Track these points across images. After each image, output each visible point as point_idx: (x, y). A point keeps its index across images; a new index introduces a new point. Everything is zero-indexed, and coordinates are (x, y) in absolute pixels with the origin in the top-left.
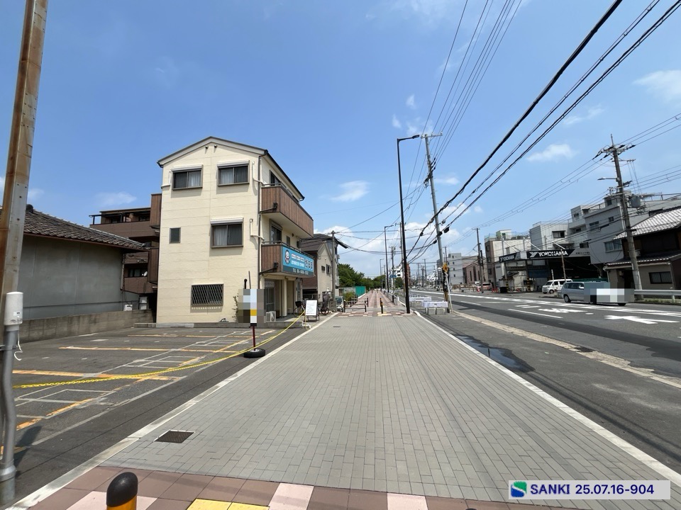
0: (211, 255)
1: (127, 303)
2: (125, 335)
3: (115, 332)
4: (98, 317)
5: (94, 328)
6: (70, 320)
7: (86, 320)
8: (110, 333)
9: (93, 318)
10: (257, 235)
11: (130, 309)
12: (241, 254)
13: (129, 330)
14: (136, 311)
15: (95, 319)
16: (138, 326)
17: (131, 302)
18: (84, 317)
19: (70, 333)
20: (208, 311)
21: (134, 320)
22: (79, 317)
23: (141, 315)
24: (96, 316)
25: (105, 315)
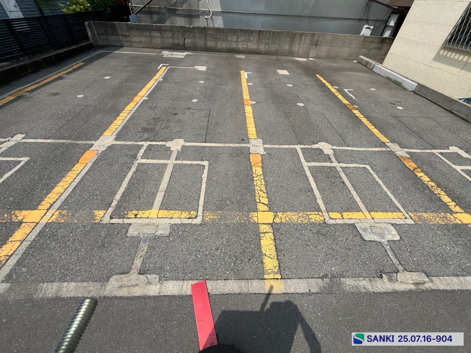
1: (368, 21)
5: (313, 52)
7: (308, 40)
9: (316, 38)
11: (368, 33)
14: (374, 38)
16: (360, 62)
18: (306, 35)
19: (290, 53)
21: (363, 51)
22: (302, 34)
23: (374, 45)
24: (320, 35)
25: (329, 38)
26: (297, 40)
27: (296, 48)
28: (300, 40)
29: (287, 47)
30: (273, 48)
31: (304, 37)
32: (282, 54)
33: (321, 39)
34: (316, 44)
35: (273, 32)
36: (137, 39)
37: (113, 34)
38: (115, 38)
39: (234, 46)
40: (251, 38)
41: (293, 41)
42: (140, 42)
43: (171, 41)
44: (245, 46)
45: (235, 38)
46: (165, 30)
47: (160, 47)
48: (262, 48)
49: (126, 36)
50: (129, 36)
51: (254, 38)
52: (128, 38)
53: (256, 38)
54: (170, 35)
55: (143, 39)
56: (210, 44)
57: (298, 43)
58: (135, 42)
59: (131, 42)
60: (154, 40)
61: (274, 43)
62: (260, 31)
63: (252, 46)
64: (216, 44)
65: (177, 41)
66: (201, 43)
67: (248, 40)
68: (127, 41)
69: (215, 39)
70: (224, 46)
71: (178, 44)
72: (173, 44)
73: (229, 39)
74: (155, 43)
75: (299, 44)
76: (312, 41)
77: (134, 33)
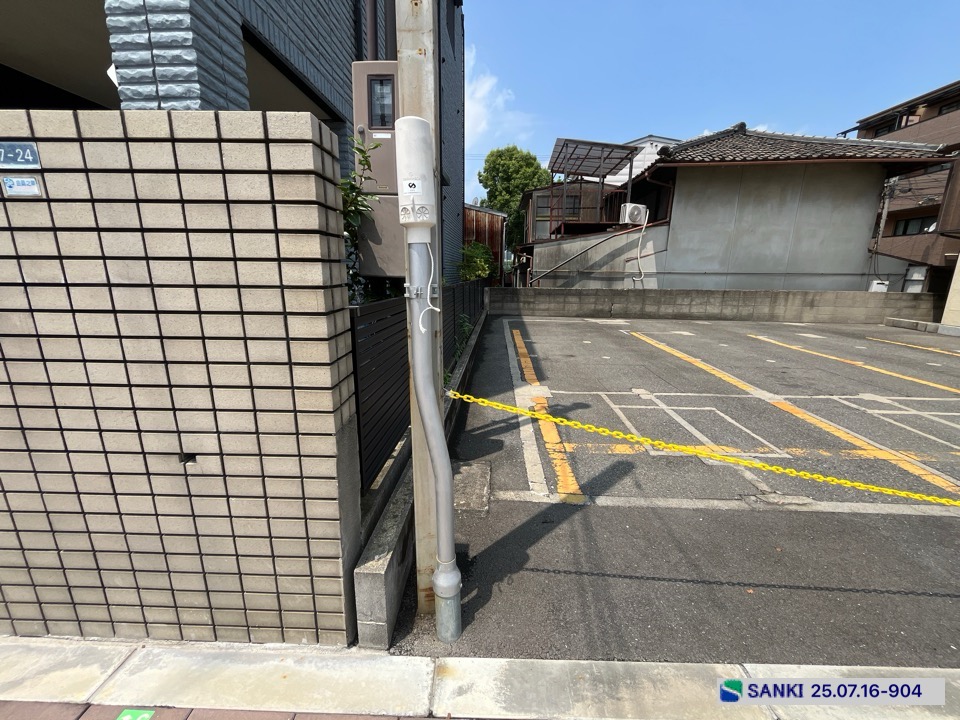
1: (878, 276)
2: (861, 337)
3: (844, 328)
5: (809, 314)
6: (774, 297)
7: (798, 300)
8: (835, 328)
9: (810, 297)
11: (883, 289)
13: (872, 328)
14: (896, 294)
15: (813, 301)
16: (895, 325)
17: (888, 276)
18: (794, 294)
19: (772, 317)
21: (888, 311)
22: (788, 294)
24: (815, 295)
25: (830, 296)
26: (781, 301)
27: (780, 310)
28: (786, 300)
29: (766, 310)
30: (745, 311)
31: (791, 296)
32: (759, 319)
33: (817, 298)
34: (812, 305)
35: (745, 293)
36: (542, 306)
37: (512, 301)
38: (513, 305)
39: (685, 310)
40: (712, 300)
41: (775, 302)
42: (548, 310)
43: (593, 306)
44: (701, 310)
45: (687, 301)
46: (587, 295)
47: (574, 314)
48: (728, 311)
49: (529, 303)
50: (533, 303)
51: (717, 301)
52: (532, 306)
53: (719, 300)
54: (592, 300)
55: (552, 306)
56: (650, 309)
57: (783, 303)
58: (539, 310)
59: (533, 310)
60: (567, 307)
61: (746, 305)
62: (725, 292)
63: (713, 309)
64: (659, 308)
65: (601, 307)
66: (636, 308)
67: (707, 303)
68: (529, 309)
69: (658, 303)
70: (670, 310)
71: (602, 311)
72: (595, 310)
73: (679, 301)
74: (568, 310)
75: (785, 306)
76: (804, 301)
77: (541, 299)
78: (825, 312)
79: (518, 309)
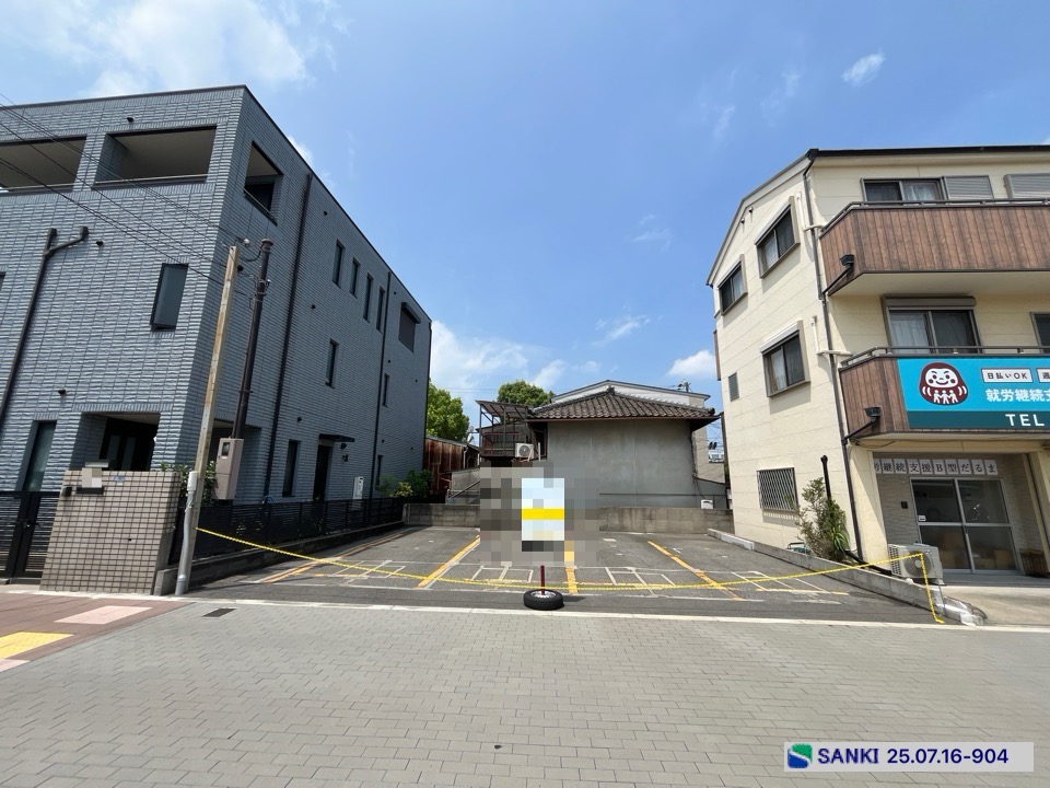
0: (773, 411)
1: (703, 496)
4: (653, 513)
5: (650, 527)
6: (621, 512)
7: (639, 514)
9: (648, 513)
10: (827, 349)
11: (710, 506)
12: (809, 401)
15: (650, 515)
17: (711, 497)
18: (636, 510)
19: (623, 529)
20: (783, 522)
21: (709, 523)
22: (631, 509)
23: (721, 518)
24: (651, 510)
25: (662, 511)
26: (627, 515)
27: (627, 522)
28: (631, 514)
29: (617, 522)
31: (633, 512)
32: (614, 529)
34: (650, 518)
36: (449, 518)
37: (426, 515)
38: (427, 518)
41: (622, 516)
42: (453, 521)
49: (439, 516)
50: (442, 516)
52: (440, 518)
55: (456, 518)
57: (628, 518)
58: (446, 521)
59: (442, 521)
60: (468, 519)
68: (439, 520)
75: (631, 519)
76: (644, 515)
77: (448, 513)
78: (662, 524)
79: (430, 521)
